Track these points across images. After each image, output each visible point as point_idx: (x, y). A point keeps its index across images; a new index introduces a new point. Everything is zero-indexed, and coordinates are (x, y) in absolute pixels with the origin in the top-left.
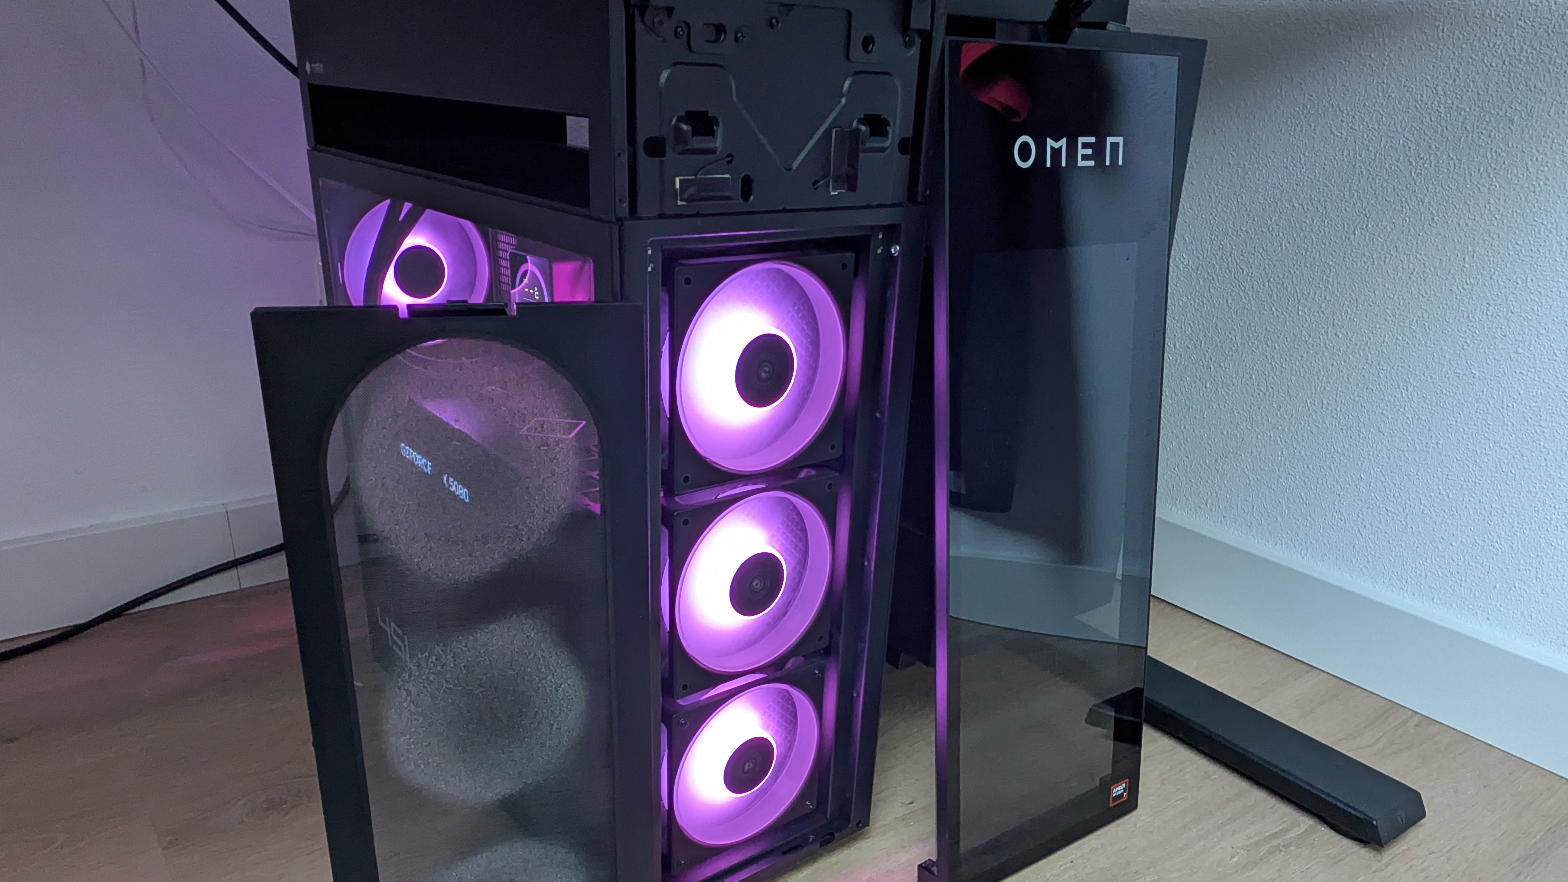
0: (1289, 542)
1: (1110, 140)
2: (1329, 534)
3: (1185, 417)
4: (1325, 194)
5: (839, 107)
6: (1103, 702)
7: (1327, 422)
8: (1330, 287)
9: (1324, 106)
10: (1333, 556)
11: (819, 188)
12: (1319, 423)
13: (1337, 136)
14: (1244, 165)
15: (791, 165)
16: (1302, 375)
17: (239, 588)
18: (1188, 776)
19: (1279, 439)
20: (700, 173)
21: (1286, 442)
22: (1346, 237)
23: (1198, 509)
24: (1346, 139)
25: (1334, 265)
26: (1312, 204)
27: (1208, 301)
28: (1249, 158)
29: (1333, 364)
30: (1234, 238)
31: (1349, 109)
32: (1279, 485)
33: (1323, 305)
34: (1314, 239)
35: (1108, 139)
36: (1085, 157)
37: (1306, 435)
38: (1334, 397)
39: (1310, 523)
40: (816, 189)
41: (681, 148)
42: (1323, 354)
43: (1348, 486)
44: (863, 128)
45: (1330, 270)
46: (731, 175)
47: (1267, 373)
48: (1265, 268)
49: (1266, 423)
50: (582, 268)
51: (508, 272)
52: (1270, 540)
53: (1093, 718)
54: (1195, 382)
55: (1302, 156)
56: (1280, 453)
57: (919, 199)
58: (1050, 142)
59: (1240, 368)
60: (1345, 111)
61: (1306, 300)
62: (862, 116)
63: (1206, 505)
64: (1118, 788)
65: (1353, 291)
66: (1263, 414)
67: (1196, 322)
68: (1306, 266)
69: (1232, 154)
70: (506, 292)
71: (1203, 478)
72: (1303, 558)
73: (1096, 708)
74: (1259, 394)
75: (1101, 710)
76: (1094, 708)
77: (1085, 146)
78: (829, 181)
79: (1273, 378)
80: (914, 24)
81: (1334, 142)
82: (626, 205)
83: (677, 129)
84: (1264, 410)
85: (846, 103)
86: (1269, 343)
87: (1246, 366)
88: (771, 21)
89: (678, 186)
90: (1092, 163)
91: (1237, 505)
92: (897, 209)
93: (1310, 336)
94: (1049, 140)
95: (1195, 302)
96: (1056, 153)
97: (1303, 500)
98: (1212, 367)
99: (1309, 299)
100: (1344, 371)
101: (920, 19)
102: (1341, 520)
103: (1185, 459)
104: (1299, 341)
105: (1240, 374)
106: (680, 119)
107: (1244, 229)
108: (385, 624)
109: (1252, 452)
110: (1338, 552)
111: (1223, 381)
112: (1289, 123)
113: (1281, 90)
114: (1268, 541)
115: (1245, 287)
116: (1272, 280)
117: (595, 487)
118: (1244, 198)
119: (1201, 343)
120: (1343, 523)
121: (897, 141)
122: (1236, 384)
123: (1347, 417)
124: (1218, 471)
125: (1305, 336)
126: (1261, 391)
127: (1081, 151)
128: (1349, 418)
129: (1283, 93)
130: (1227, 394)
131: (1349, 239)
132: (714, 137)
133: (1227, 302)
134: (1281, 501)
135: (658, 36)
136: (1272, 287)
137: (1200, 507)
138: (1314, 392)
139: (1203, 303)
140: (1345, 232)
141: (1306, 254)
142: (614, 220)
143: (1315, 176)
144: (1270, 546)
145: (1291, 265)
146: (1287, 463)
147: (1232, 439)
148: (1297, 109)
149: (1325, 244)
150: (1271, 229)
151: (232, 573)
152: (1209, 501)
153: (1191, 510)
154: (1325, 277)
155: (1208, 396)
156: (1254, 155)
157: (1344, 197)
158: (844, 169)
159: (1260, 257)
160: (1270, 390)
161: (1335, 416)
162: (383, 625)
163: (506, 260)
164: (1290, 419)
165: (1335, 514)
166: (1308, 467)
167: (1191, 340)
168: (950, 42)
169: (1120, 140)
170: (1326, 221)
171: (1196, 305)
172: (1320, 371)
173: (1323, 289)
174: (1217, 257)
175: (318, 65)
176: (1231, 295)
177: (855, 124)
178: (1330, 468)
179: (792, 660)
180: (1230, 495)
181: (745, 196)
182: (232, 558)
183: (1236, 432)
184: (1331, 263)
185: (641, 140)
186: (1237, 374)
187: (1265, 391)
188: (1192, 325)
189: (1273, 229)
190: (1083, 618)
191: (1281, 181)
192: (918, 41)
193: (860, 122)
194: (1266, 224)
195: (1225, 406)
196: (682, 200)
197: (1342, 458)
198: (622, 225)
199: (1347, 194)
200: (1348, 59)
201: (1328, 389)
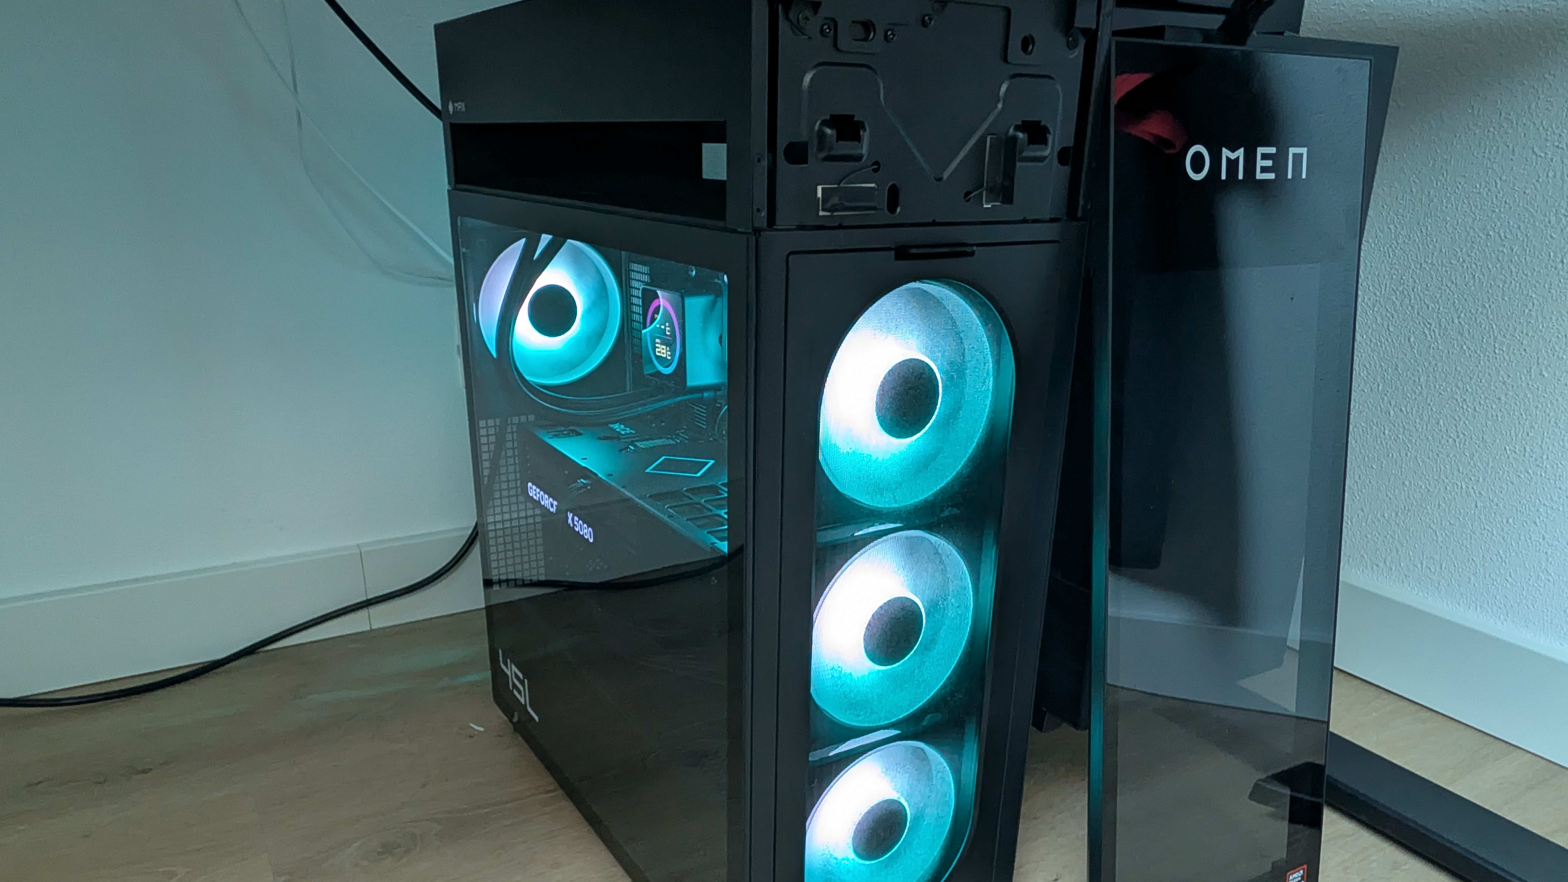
0: (1485, 606)
1: (1292, 151)
2: (1534, 597)
3: (1359, 467)
4: (1526, 220)
5: (996, 112)
6: (1268, 777)
7: (1530, 472)
8: (1533, 322)
9: (1525, 125)
10: (1539, 622)
11: (972, 200)
12: (1521, 472)
13: (1540, 156)
14: (1429, 193)
15: (942, 174)
16: (1499, 419)
17: (368, 628)
18: (1374, 865)
19: (1472, 491)
20: (843, 182)
21: (1480, 493)
22: (1552, 267)
23: (1375, 567)
24: (1552, 160)
25: (1537, 297)
26: (1511, 231)
27: (1387, 340)
28: (1435, 185)
29: (1537, 407)
30: (1418, 271)
31: (1554, 126)
32: (1473, 542)
33: (1525, 342)
34: (1513, 269)
35: (1290, 149)
36: (1264, 170)
37: (1504, 486)
38: (1540, 443)
39: (1511, 584)
40: (968, 201)
41: (823, 154)
42: (1526, 395)
43: (1557, 543)
44: (1021, 135)
45: (1533, 304)
46: (877, 185)
47: (1457, 418)
48: (1454, 302)
49: (1456, 473)
50: (714, 303)
51: (639, 310)
52: (1461, 603)
53: (1258, 794)
54: (1371, 428)
55: (1498, 181)
56: (1473, 506)
57: (1079, 214)
58: (1226, 153)
59: (1425, 412)
60: (1550, 129)
61: (1504, 336)
62: (1020, 123)
63: (1385, 563)
64: (1295, 875)
65: (1561, 325)
66: (1453, 462)
67: (1373, 364)
68: (1503, 299)
69: (1414, 181)
70: (637, 330)
71: (1381, 533)
72: (1502, 624)
73: (1263, 784)
74: (1448, 441)
75: (1269, 786)
76: (1258, 783)
77: (1265, 157)
78: (981, 194)
79: (1464, 423)
80: (1079, 22)
81: (1537, 163)
82: (764, 214)
83: (821, 135)
84: (1453, 459)
85: (1003, 108)
86: (1460, 384)
87: (1432, 410)
88: (923, 20)
89: (819, 195)
90: (1272, 176)
91: (1422, 564)
92: (1055, 225)
93: (1509, 376)
94: (1224, 150)
95: (1371, 341)
96: (1233, 165)
97: (1501, 557)
98: (1392, 412)
99: (1508, 337)
100: (1551, 414)
101: (1084, 18)
102: (1549, 581)
103: (1360, 512)
104: (1496, 382)
105: (1426, 419)
106: (824, 123)
107: (1430, 261)
108: (507, 667)
109: (1439, 505)
110: (1545, 617)
111: (1404, 427)
112: (1482, 145)
113: (1473, 109)
114: (1459, 605)
115: (1431, 325)
116: (1462, 315)
117: (723, 525)
118: (1429, 228)
119: (1378, 385)
120: (1551, 584)
121: (1058, 148)
122: (1420, 430)
123: (1555, 466)
124: (1398, 525)
125: (1502, 377)
126: (1450, 437)
127: (1260, 163)
128: (1557, 467)
129: (1476, 113)
130: (1410, 441)
131: (1556, 269)
132: (859, 142)
133: (1409, 340)
134: (1475, 559)
135: (804, 34)
136: (1463, 323)
137: (1377, 566)
138: (1514, 438)
139: (1381, 342)
140: (1551, 262)
141: (1503, 286)
142: (750, 231)
143: (1515, 201)
144: (1461, 610)
145: (1486, 299)
146: (1482, 517)
147: (1415, 491)
148: (1492, 129)
149: (1526, 275)
150: (1461, 260)
151: (363, 614)
152: (1389, 558)
153: (1367, 568)
154: (1527, 311)
155: (1387, 443)
156: (1441, 181)
157: (1549, 222)
158: (999, 180)
159: (1448, 291)
160: (1461, 436)
161: (1541, 465)
162: (503, 667)
163: (638, 297)
164: (1485, 468)
165: (1541, 574)
166: (1507, 522)
167: (1366, 383)
168: (1117, 42)
169: (1304, 151)
170: (1528, 250)
171: (1372, 345)
172: (1522, 415)
173: (1525, 324)
174: (1398, 293)
175: (460, 103)
176: (1413, 333)
177: (1011, 130)
178: (1535, 523)
179: (928, 717)
180: (1413, 552)
181: (892, 208)
182: (364, 599)
183: (1420, 483)
184: (1534, 296)
185: (781, 144)
186: (1421, 420)
187: (1455, 438)
188: (1368, 366)
189: (1464, 261)
190: (1246, 683)
191: (1473, 208)
192: (1082, 42)
193: (1017, 128)
194: (1455, 256)
195: (1406, 455)
196: (823, 210)
197: (1549, 512)
198: (760, 235)
199: (1553, 219)
200: (1552, 72)
201: (1531, 434)
